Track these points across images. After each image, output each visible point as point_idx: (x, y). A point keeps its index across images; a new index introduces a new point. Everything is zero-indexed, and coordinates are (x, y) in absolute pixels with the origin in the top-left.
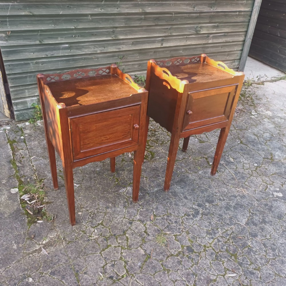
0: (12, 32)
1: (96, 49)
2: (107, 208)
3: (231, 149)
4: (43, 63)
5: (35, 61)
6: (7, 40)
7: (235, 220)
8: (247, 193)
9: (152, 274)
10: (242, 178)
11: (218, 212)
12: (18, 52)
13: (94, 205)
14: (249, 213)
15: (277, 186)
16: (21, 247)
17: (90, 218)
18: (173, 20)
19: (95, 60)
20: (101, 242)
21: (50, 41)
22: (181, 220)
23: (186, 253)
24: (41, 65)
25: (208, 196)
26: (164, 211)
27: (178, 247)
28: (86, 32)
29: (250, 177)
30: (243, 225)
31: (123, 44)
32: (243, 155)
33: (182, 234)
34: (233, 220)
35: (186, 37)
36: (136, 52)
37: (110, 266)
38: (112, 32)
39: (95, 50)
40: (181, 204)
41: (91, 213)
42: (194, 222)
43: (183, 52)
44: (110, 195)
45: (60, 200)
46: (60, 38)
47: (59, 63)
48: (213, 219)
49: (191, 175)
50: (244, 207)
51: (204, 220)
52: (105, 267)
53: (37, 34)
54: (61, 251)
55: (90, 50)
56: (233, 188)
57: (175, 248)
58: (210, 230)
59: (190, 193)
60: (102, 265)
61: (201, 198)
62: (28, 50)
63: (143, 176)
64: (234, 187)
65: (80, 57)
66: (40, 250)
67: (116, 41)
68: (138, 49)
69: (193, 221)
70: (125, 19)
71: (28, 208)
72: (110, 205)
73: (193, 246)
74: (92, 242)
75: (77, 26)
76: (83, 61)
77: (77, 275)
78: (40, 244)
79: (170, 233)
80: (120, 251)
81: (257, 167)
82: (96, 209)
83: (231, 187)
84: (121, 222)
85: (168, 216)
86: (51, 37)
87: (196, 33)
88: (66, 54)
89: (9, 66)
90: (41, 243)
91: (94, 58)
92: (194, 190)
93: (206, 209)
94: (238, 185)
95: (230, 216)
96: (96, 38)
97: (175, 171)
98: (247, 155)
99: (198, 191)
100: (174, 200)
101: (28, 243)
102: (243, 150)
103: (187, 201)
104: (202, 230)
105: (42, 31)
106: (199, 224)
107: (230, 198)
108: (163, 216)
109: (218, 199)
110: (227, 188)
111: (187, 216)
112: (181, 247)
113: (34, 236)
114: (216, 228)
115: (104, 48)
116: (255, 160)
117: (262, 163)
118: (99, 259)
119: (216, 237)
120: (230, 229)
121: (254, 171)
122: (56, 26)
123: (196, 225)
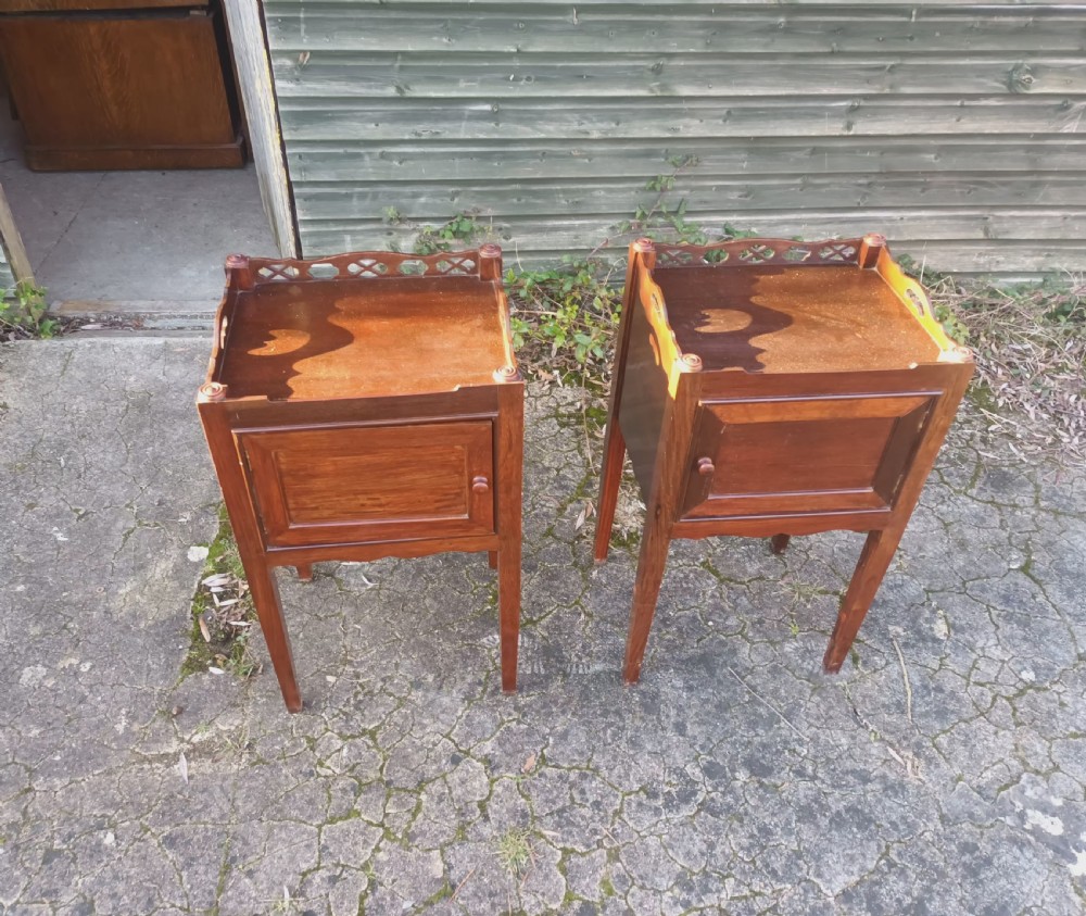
0: (315, 54)
1: (586, 126)
2: (417, 685)
3: (964, 583)
4: (403, 158)
5: (379, 150)
6: (298, 80)
7: (809, 868)
8: (920, 780)
10: (935, 712)
11: (764, 818)
12: (332, 118)
13: (384, 662)
14: (881, 859)
15: (1064, 789)
16: (134, 734)
17: (352, 702)
18: (911, 38)
19: (580, 160)
20: (340, 794)
21: (429, 91)
22: (618, 802)
24: (396, 163)
25: (764, 746)
26: (581, 754)
27: (555, 894)
28: (554, 68)
29: (971, 719)
30: (830, 894)
31: (691, 114)
32: (1000, 624)
33: (593, 855)
34: (801, 862)
35: (958, 103)
36: (737, 145)
37: (322, 879)
38: (653, 70)
39: (583, 127)
40: (649, 747)
41: (363, 689)
42: (656, 825)
43: (936, 158)
44: (447, 647)
45: (298, 619)
46: (468, 82)
47: (457, 161)
48: (731, 837)
49: (750, 650)
50: (873, 827)
51: (695, 830)
52: (309, 876)
53: (392, 66)
54: (224, 779)
55: (564, 128)
56: (876, 744)
57: (543, 894)
58: (696, 871)
59: (708, 713)
60: (304, 867)
61: (734, 744)
62: (359, 114)
63: (582, 607)
64: (882, 740)
65: (528, 149)
66: (175, 757)
67: (666, 105)
68: (749, 138)
69: (655, 819)
70: (705, 25)
71: (205, 620)
72: (430, 678)
73: (604, 907)
74: (317, 782)
75: (524, 46)
76: (538, 161)
77: (226, 870)
78: (182, 740)
79: (553, 837)
80: (375, 843)
81: (1031, 685)
82: (383, 680)
83: (872, 738)
84: (430, 746)
85: (583, 776)
86: (435, 77)
87: (1008, 92)
88: (482, 136)
89: (300, 157)
90: (187, 737)
91: (577, 157)
92: (726, 710)
93: (729, 790)
94: (905, 738)
95: (799, 846)
96: (590, 88)
97: (699, 618)
98: (1015, 625)
99: (740, 718)
100: (638, 723)
101: (157, 725)
102: (1013, 601)
103: (679, 741)
104: (668, 861)
105: (406, 55)
106: (671, 836)
107: (840, 778)
108: (569, 769)
109: (794, 768)
110: (853, 738)
111: (647, 794)
112: (562, 898)
113: (181, 711)
114: (719, 873)
115: (618, 124)
116: (1037, 655)
117: (1060, 674)
118: (307, 846)
119: (702, 905)
120: (773, 892)
121: (1004, 701)
122: (454, 41)
123: (660, 836)
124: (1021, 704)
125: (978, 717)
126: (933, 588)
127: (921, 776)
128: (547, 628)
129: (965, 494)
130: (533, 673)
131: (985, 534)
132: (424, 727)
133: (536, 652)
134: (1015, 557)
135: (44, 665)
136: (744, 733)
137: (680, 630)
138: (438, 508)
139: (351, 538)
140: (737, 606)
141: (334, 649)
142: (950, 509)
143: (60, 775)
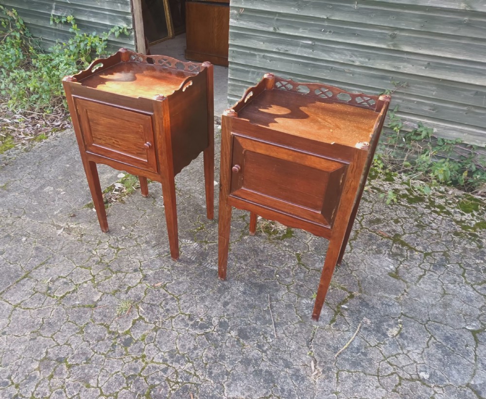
0: (246, 10)
1: (354, 58)
4: (272, 59)
5: (262, 54)
6: (238, 20)
7: (227, 381)
9: (69, 320)
10: (353, 362)
11: (227, 352)
12: (248, 38)
16: (57, 216)
17: (123, 238)
19: (348, 75)
20: (92, 261)
21: (287, 31)
22: (176, 314)
23: (120, 340)
24: (268, 61)
25: (255, 329)
26: (180, 291)
27: (124, 328)
28: (343, 28)
29: (370, 375)
30: (226, 395)
31: (408, 61)
33: (149, 325)
34: (226, 377)
36: (431, 82)
37: (63, 281)
38: (391, 36)
39: (351, 59)
40: (207, 303)
41: (130, 236)
42: (182, 329)
46: (303, 29)
48: (206, 350)
49: (286, 294)
50: (272, 385)
51: (195, 340)
52: (60, 279)
53: (273, 18)
54: (67, 240)
55: (343, 57)
56: (308, 357)
57: (120, 326)
58: (180, 353)
59: (243, 305)
60: (62, 275)
61: (242, 321)
62: (258, 37)
64: (313, 357)
65: (325, 64)
66: (61, 228)
67: (395, 54)
68: (439, 79)
69: (183, 327)
70: (421, 17)
73: (136, 343)
74: (89, 255)
75: (330, 16)
76: (329, 71)
77: (42, 264)
78: (67, 224)
79: (142, 311)
80: (87, 280)
83: (308, 353)
84: (132, 262)
85: (172, 299)
86: (290, 26)
88: (305, 55)
89: (233, 52)
90: (69, 224)
91: (348, 73)
92: (251, 308)
93: (223, 335)
94: (325, 362)
95: (231, 371)
96: (358, 40)
97: (275, 272)
98: (440, 352)
99: (255, 314)
100: (211, 293)
101: (65, 217)
102: (450, 341)
103: (221, 308)
104: (174, 343)
105: (279, 13)
106: (183, 336)
107: (276, 359)
108: (170, 294)
109: (259, 344)
110: (299, 348)
111: (189, 317)
112: (125, 331)
113: (74, 216)
114: (189, 359)
115: (369, 60)
116: (440, 370)
117: (446, 386)
118: (68, 270)
119: (171, 365)
120: (204, 379)
121: (397, 378)
122: (300, 10)
123: (179, 333)
124: (406, 385)
125: (374, 375)
126: (407, 314)
127: (317, 381)
128: (209, 247)
129: (472, 286)
130: (190, 258)
131: (465, 307)
132: (136, 255)
133: (198, 253)
134: (474, 324)
135: (54, 188)
136: (250, 319)
137: (262, 272)
138: (138, 153)
140: (296, 275)
141: (133, 220)
142: (455, 288)
143: (30, 217)
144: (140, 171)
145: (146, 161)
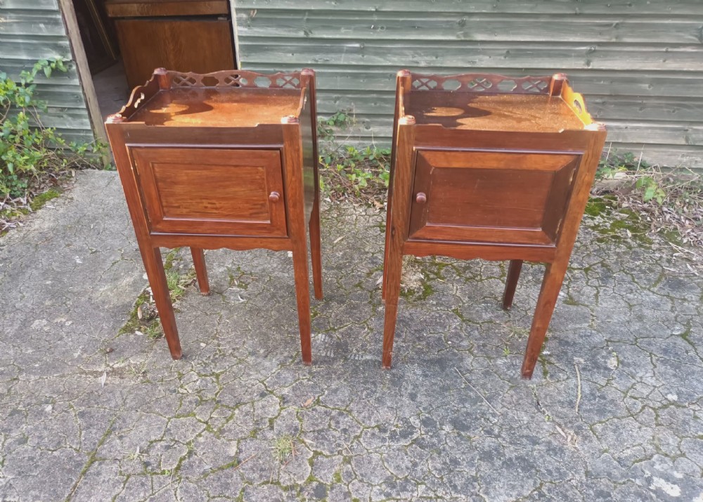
0: (260, 11)
1: (417, 59)
2: (252, 354)
3: (636, 339)
6: (249, 26)
7: (481, 488)
8: (575, 448)
9: (211, 495)
10: (597, 410)
11: (456, 454)
12: (268, 50)
13: (237, 340)
14: (534, 490)
15: (686, 468)
16: (82, 359)
17: (211, 358)
18: (630, 5)
20: (187, 403)
21: (324, 34)
22: (359, 431)
23: (307, 493)
25: (468, 414)
26: (343, 402)
27: (302, 475)
28: (398, 21)
29: (623, 417)
31: (484, 52)
32: (658, 365)
33: (334, 458)
34: (476, 484)
35: (664, 50)
36: (513, 74)
37: (161, 446)
38: (459, 23)
39: (415, 59)
40: (389, 404)
41: (220, 352)
42: (381, 447)
43: (649, 87)
44: (278, 337)
46: (346, 29)
47: (339, 78)
48: (430, 461)
49: (473, 360)
50: (533, 471)
51: (406, 454)
52: (154, 444)
53: (302, 19)
54: (124, 388)
55: (403, 59)
56: (548, 423)
57: (295, 474)
58: (400, 477)
59: (433, 391)
60: (153, 438)
61: (447, 410)
62: (283, 48)
63: (367, 325)
64: (553, 421)
65: (381, 72)
66: (101, 373)
67: (467, 46)
68: (522, 69)
69: (381, 444)
72: (262, 351)
73: (332, 488)
74: (176, 396)
75: (380, 7)
76: (387, 80)
77: (108, 434)
78: (108, 365)
79: (311, 444)
80: (200, 431)
81: (674, 403)
82: (234, 349)
83: (546, 419)
84: (250, 386)
85: (341, 414)
86: (327, 26)
87: (699, 42)
88: (354, 63)
90: (111, 365)
92: (446, 390)
93: (436, 435)
94: (570, 422)
95: (476, 474)
96: (420, 34)
97: (443, 339)
98: (669, 367)
99: (455, 396)
100: (385, 390)
101: (96, 356)
102: (670, 353)
103: (410, 403)
104: (383, 469)
105: (311, 12)
106: (389, 455)
107: (517, 439)
108: (333, 409)
109: (485, 429)
110: (532, 417)
111: (380, 429)
112: (306, 478)
113: (112, 350)
114: (416, 481)
115: (437, 58)
116: (681, 386)
117: (698, 399)
118: (159, 428)
119: (399, 497)
120: (451, 498)
121: (651, 410)
122: (338, 4)
123: (381, 454)
124: (664, 414)
125: (628, 417)
126: (612, 339)
127: (577, 446)
128: (342, 333)
129: (649, 290)
130: (326, 356)
131: (658, 313)
132: (249, 375)
133: (331, 345)
134: (678, 328)
135: (47, 320)
136: (455, 404)
137: (428, 344)
138: (251, 214)
139: (200, 230)
140: (470, 335)
141: (210, 330)
142: (636, 297)
143: (35, 374)
144: (255, 242)
145: (269, 222)
